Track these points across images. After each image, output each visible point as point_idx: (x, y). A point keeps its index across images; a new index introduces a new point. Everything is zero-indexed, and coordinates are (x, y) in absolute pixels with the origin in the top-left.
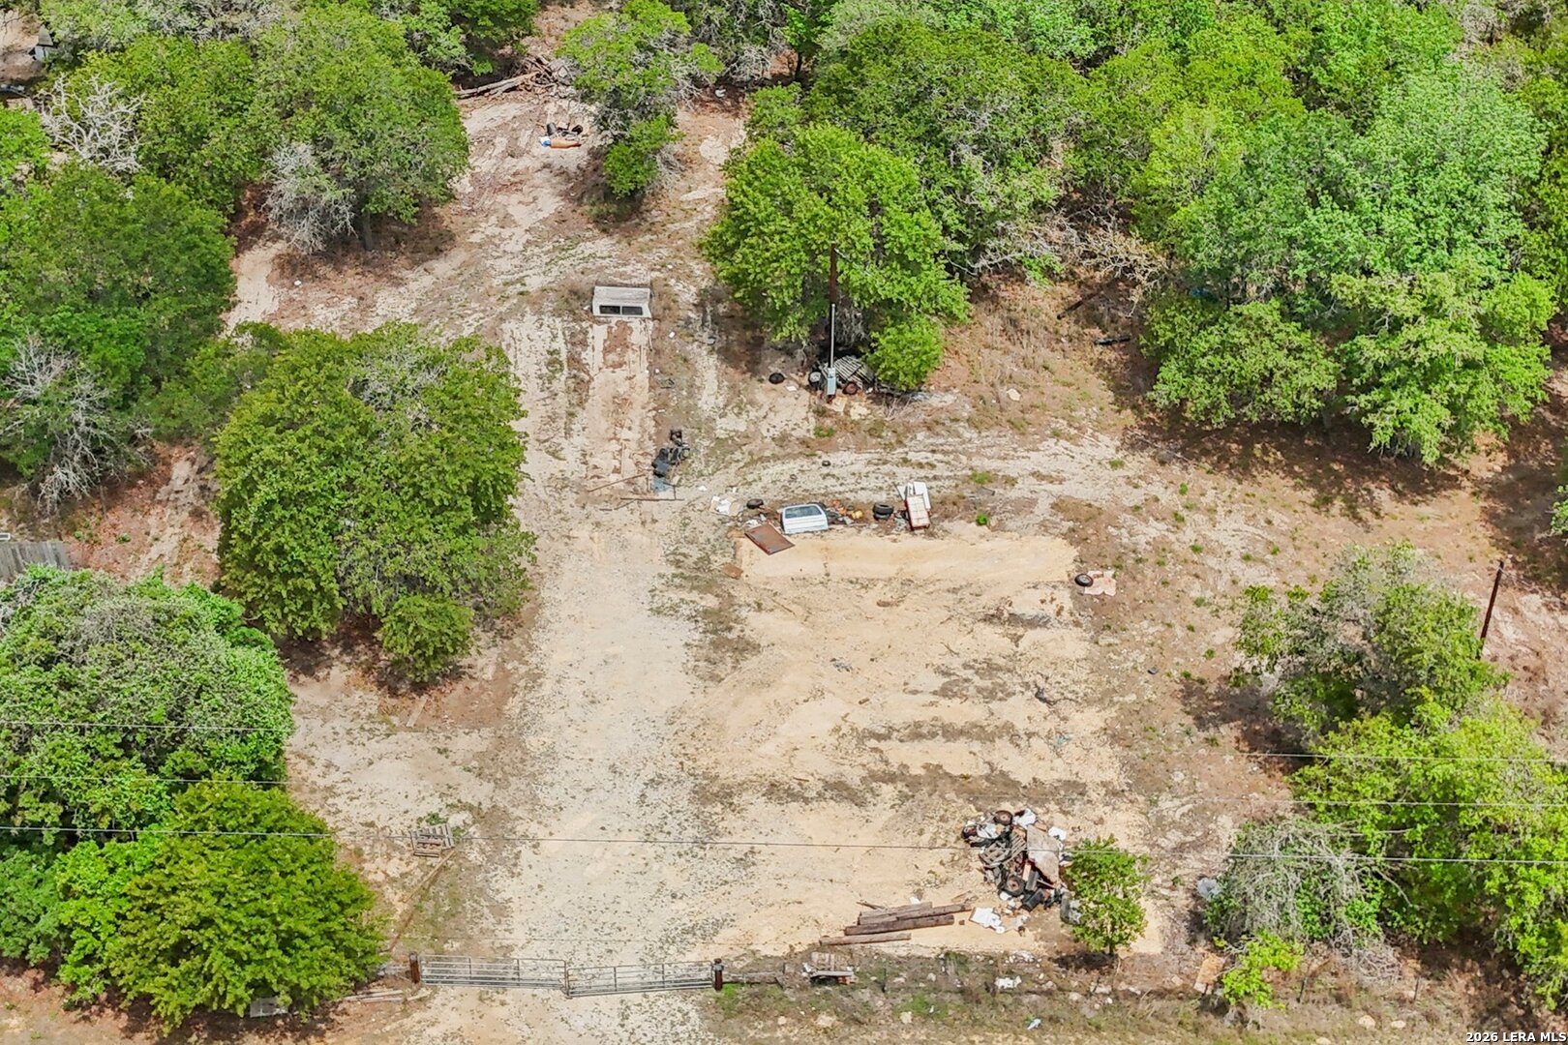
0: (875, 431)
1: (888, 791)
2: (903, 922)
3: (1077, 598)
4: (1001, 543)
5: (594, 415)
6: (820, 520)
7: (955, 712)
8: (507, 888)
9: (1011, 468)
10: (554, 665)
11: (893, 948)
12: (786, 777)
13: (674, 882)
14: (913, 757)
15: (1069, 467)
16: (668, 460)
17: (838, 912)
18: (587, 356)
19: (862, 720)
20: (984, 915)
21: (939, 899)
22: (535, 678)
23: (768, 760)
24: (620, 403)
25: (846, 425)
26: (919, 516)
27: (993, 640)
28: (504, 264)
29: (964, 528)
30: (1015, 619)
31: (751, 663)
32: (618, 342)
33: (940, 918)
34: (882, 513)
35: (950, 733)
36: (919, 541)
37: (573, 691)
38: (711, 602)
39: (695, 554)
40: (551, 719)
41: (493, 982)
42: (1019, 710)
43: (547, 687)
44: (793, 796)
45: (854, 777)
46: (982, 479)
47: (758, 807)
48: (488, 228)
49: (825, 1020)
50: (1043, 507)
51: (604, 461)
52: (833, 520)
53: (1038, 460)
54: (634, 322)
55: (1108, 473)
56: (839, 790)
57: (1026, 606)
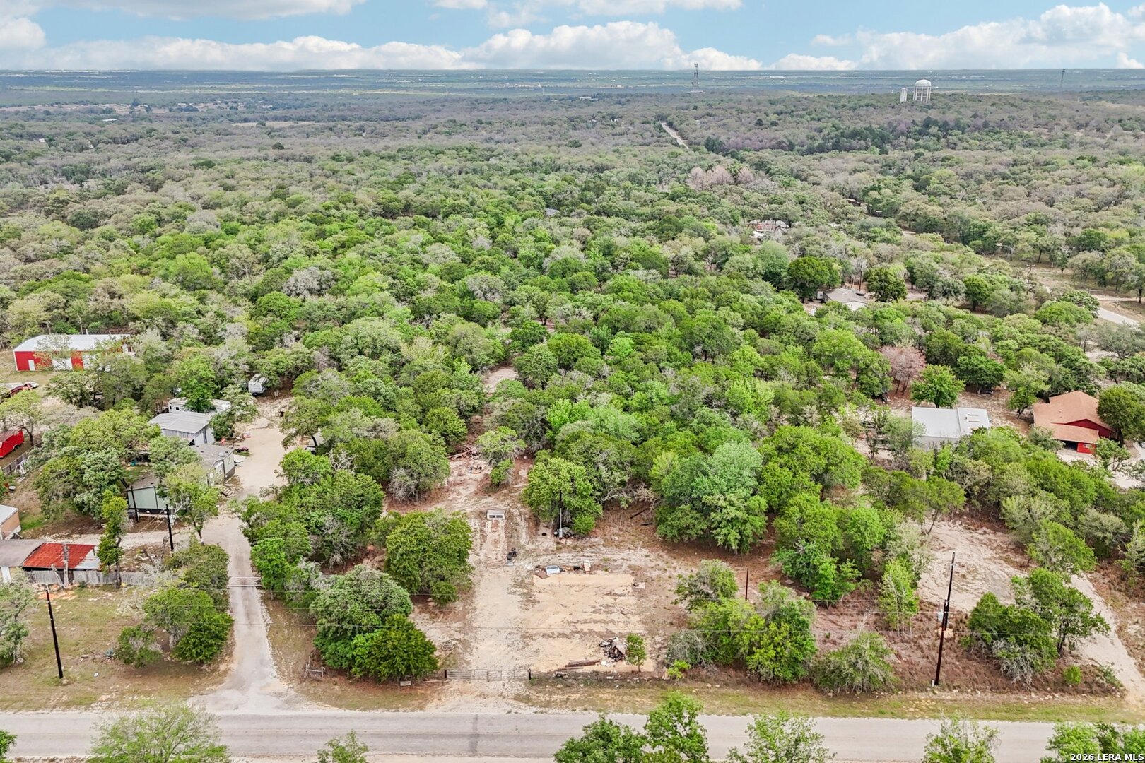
0: (574, 548)
1: (577, 635)
2: (581, 665)
3: (634, 590)
4: (612, 576)
5: (489, 544)
6: (558, 570)
7: (597, 617)
8: (468, 657)
9: (615, 557)
10: (479, 607)
11: (579, 670)
12: (548, 632)
13: (516, 656)
14: (585, 627)
15: (632, 556)
16: (512, 555)
17: (563, 663)
18: (485, 529)
19: (570, 619)
20: (604, 663)
21: (591, 659)
22: (474, 609)
23: (543, 628)
24: (496, 542)
25: (565, 546)
26: (587, 569)
27: (609, 600)
28: (459, 505)
29: (601, 573)
30: (615, 594)
31: (537, 605)
32: (495, 525)
33: (593, 663)
34: (576, 568)
35: (595, 622)
36: (587, 575)
37: (486, 612)
38: (525, 591)
39: (520, 579)
40: (479, 619)
41: (467, 678)
42: (616, 616)
43: (478, 612)
44: (550, 637)
45: (567, 632)
46: (606, 560)
47: (540, 639)
48: (453, 496)
49: (559, 686)
50: (625, 567)
51: (492, 556)
52: (562, 570)
53: (624, 555)
54: (500, 520)
55: (644, 558)
56: (564, 635)
57: (619, 591)
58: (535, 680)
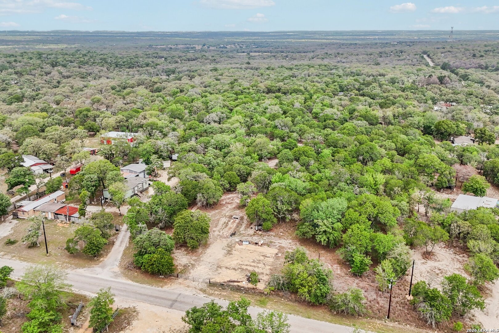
0: (261, 235)
1: (240, 270)
2: (234, 282)
3: (275, 256)
4: (270, 249)
5: (227, 229)
7: (253, 264)
8: (192, 271)
9: (276, 242)
10: (207, 253)
11: (232, 284)
12: (229, 267)
13: (210, 273)
14: (245, 267)
15: (283, 242)
16: (233, 234)
17: (227, 279)
18: (229, 223)
19: (241, 263)
20: (244, 283)
21: (239, 280)
22: (205, 253)
23: (228, 265)
24: (230, 228)
25: (258, 234)
26: (260, 244)
27: (262, 258)
28: (224, 212)
29: (266, 247)
30: (266, 256)
31: (231, 255)
32: (234, 222)
33: (239, 282)
34: (256, 243)
35: (251, 266)
36: (259, 247)
37: (209, 255)
38: (230, 249)
39: (230, 244)
40: (204, 257)
41: (186, 279)
42: (261, 265)
44: (228, 268)
45: (236, 268)
46: (271, 242)
47: (224, 269)
48: (225, 208)
49: (220, 288)
50: (277, 246)
51: (225, 234)
52: (249, 243)
53: (280, 241)
54: (237, 220)
55: (288, 244)
56: (234, 269)
57: (268, 255)
58: (212, 285)
